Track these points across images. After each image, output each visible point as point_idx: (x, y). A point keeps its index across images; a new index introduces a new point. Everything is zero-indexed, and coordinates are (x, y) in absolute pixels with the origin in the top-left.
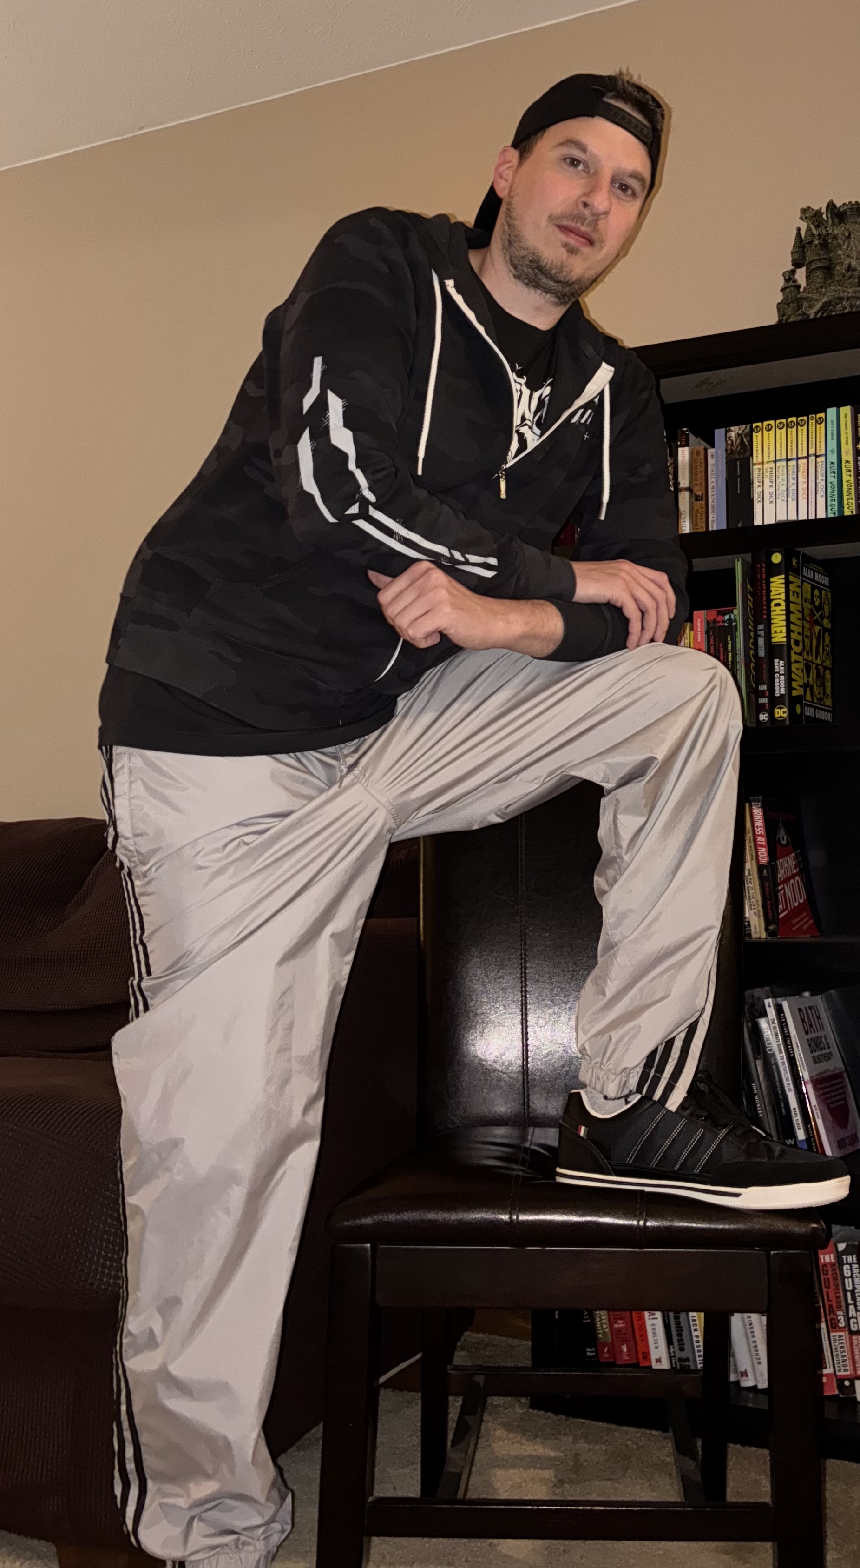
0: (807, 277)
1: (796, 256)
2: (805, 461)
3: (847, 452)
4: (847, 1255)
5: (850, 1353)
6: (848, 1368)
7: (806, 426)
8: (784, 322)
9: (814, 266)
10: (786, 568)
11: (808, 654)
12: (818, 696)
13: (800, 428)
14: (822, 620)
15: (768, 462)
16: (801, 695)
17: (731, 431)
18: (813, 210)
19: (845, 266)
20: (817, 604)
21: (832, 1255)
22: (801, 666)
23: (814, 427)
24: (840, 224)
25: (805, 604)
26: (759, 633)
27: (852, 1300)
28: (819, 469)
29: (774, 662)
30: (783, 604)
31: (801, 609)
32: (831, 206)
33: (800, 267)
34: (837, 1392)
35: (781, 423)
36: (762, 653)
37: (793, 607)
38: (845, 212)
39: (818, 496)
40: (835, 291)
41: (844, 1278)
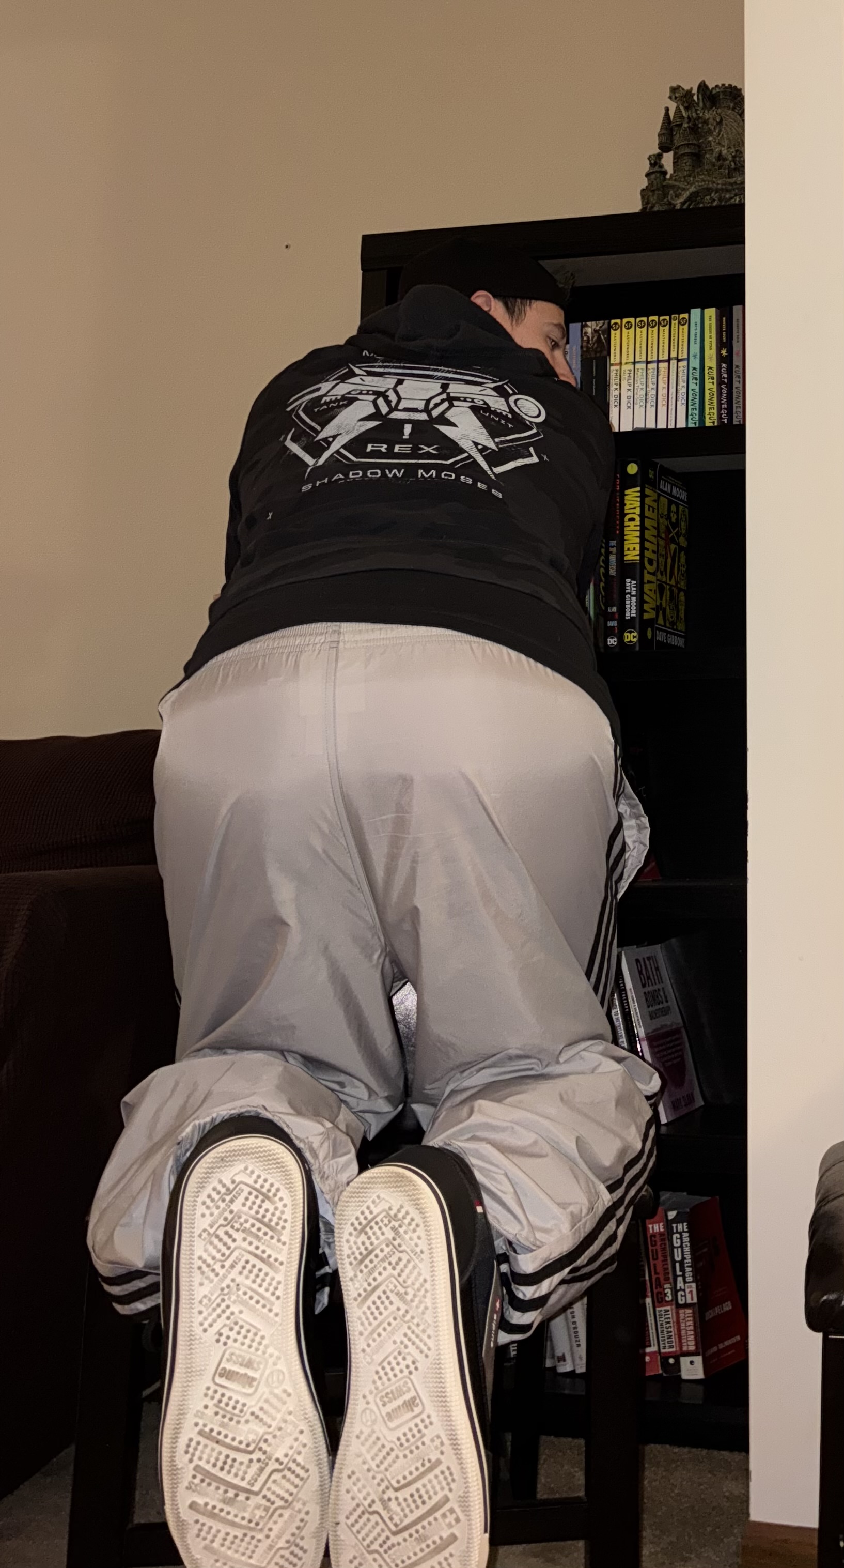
0: (674, 163)
1: (664, 139)
2: (666, 364)
3: (711, 358)
4: (677, 1223)
5: (676, 1327)
6: (674, 1344)
7: (668, 326)
8: (648, 210)
9: (682, 151)
10: (642, 480)
11: (662, 574)
12: (671, 619)
13: (661, 328)
14: (678, 537)
15: (626, 363)
16: (653, 619)
17: (587, 326)
18: (683, 89)
19: (715, 154)
20: (673, 520)
21: (661, 1224)
22: (653, 587)
23: (676, 328)
24: (712, 108)
25: (661, 520)
26: (611, 549)
27: (681, 1271)
28: (680, 374)
29: (625, 582)
30: (638, 519)
31: (656, 525)
32: (703, 86)
33: (667, 152)
34: (660, 1372)
35: (641, 321)
36: (613, 572)
37: (647, 523)
38: (718, 94)
39: (679, 403)
40: (703, 180)
41: (672, 1247)
